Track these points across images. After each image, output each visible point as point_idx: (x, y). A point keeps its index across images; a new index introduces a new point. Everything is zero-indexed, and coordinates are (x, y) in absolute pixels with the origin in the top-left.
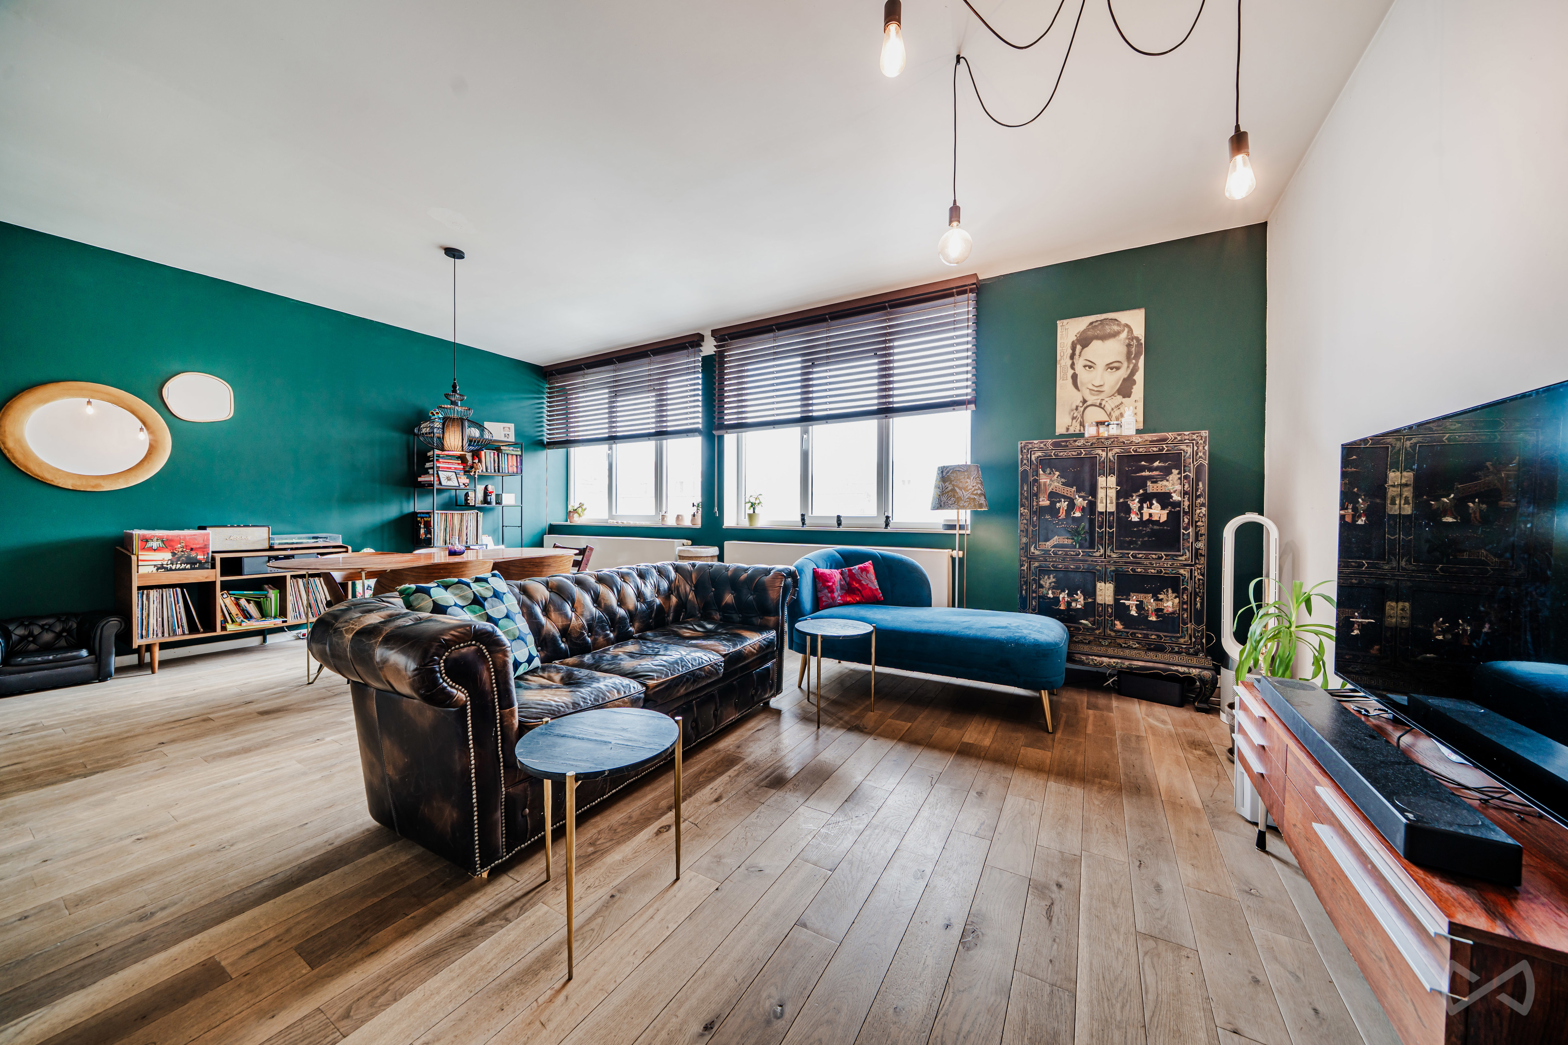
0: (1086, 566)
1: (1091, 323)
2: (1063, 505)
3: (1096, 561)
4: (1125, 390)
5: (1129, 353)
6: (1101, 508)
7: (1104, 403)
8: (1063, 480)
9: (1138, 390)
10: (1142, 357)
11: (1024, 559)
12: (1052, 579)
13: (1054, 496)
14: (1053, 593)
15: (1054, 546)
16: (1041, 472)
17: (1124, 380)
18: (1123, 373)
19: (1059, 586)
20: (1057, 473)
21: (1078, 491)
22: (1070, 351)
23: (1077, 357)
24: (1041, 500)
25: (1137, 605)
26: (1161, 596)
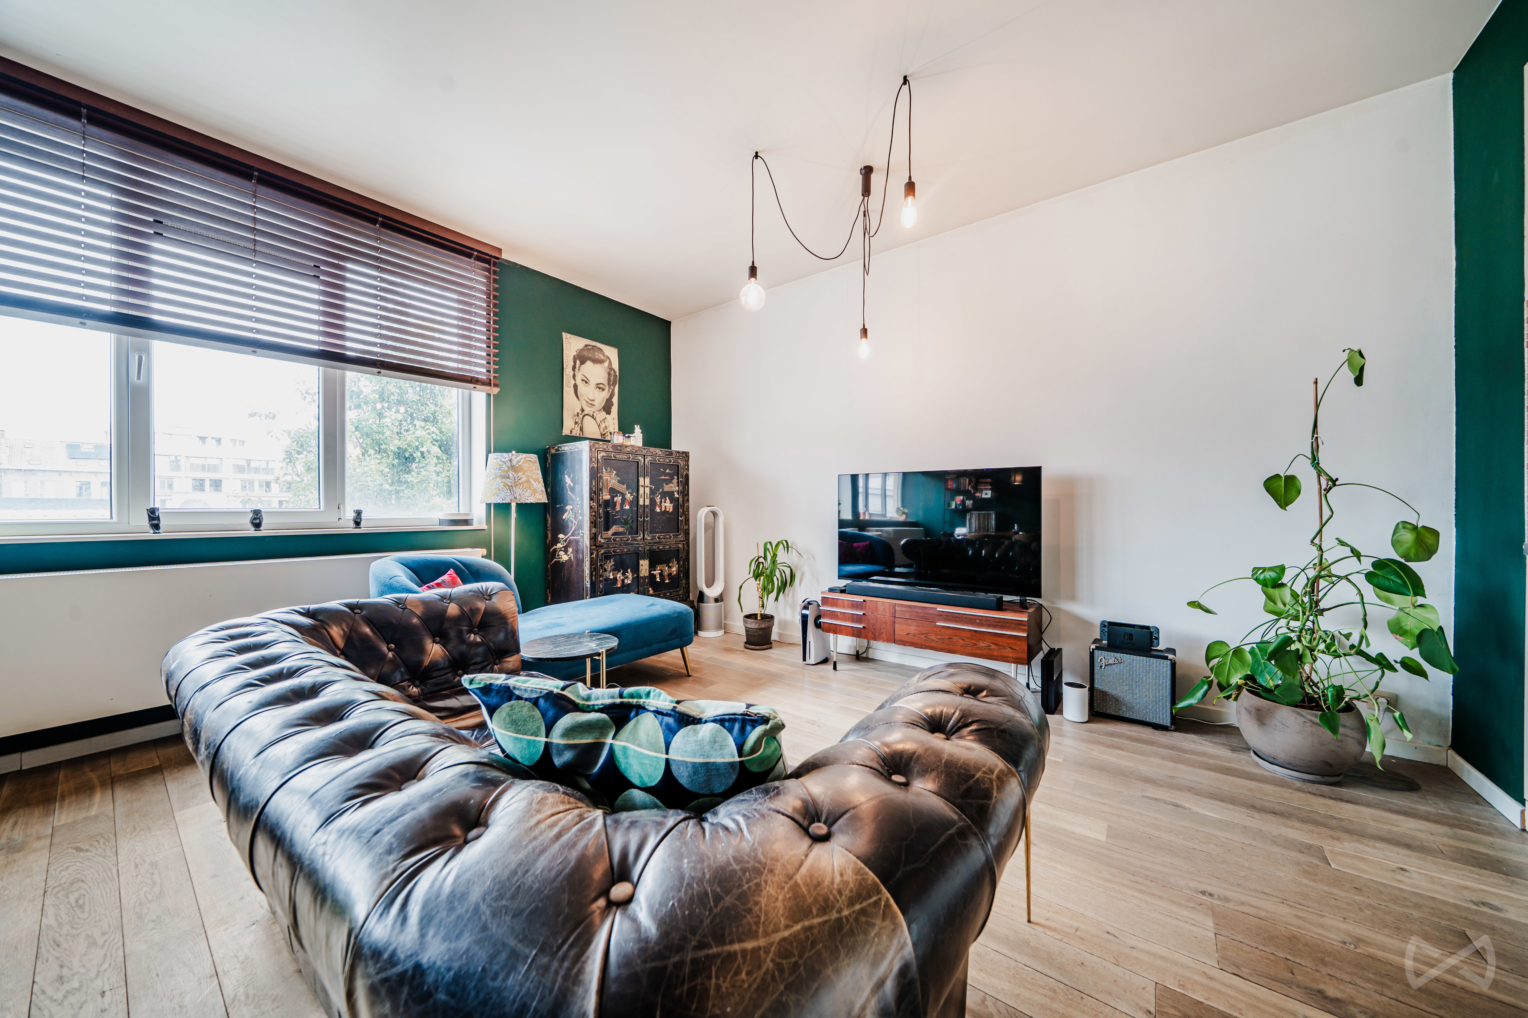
0: (634, 548)
1: (586, 346)
2: (618, 499)
3: (638, 544)
4: (607, 409)
5: (609, 380)
6: (641, 503)
7: (595, 415)
8: (619, 479)
9: (615, 409)
10: (617, 386)
11: (594, 547)
12: (613, 563)
13: (613, 492)
14: (613, 574)
15: (614, 534)
16: (604, 470)
17: (607, 400)
18: (605, 394)
19: (616, 569)
20: (615, 472)
21: (628, 489)
22: (573, 364)
23: (577, 370)
24: (604, 494)
25: (660, 573)
26: (670, 564)
